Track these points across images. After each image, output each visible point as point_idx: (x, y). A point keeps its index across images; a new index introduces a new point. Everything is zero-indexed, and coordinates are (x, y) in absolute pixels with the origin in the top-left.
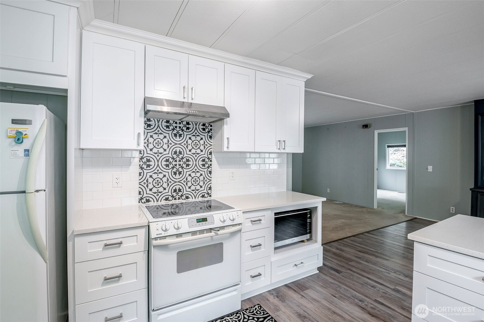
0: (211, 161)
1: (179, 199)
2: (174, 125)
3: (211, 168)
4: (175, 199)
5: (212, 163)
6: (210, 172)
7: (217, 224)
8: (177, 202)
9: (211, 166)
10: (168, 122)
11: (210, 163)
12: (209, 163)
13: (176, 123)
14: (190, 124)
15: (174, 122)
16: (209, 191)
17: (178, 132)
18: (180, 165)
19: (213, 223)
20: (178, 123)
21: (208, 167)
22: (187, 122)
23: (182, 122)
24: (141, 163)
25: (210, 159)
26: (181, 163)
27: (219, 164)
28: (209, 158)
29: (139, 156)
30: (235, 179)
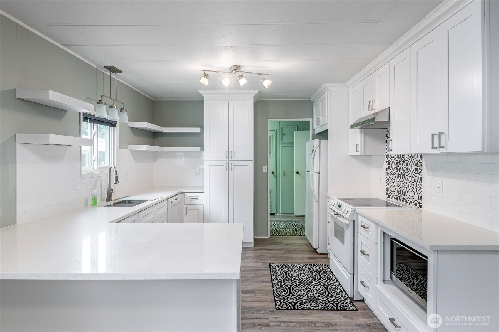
3: (422, 174)
4: (400, 201)
5: (423, 168)
6: (421, 179)
9: (422, 171)
11: (421, 168)
16: (420, 201)
18: (403, 168)
19: (341, 210)
21: (420, 173)
24: (387, 165)
26: (403, 166)
28: (420, 162)
29: (386, 159)
30: (442, 192)
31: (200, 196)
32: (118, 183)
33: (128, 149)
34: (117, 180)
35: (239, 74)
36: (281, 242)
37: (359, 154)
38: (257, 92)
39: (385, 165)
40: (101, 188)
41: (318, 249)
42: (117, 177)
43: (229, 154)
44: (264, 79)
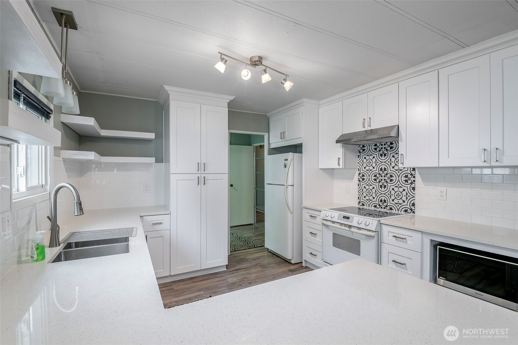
0: (414, 177)
1: (384, 208)
2: (381, 147)
3: (415, 184)
4: (381, 208)
5: (416, 179)
6: (414, 189)
7: (354, 224)
8: (383, 210)
9: (415, 182)
10: (376, 145)
11: (414, 179)
12: (412, 179)
13: (382, 145)
14: (394, 144)
15: (381, 145)
16: (412, 207)
17: (383, 152)
18: (385, 180)
19: (352, 222)
20: (383, 145)
21: (412, 183)
22: (390, 142)
23: (387, 143)
24: (359, 177)
25: (414, 175)
26: (386, 178)
27: (424, 180)
28: (412, 175)
29: (358, 172)
30: (445, 199)
31: (165, 219)
32: (83, 213)
33: (60, 157)
34: (81, 209)
35: (262, 68)
36: (246, 257)
37: (341, 167)
38: (232, 98)
39: (356, 177)
40: (36, 224)
41: (292, 259)
42: (80, 204)
43: (202, 167)
44: (285, 80)
